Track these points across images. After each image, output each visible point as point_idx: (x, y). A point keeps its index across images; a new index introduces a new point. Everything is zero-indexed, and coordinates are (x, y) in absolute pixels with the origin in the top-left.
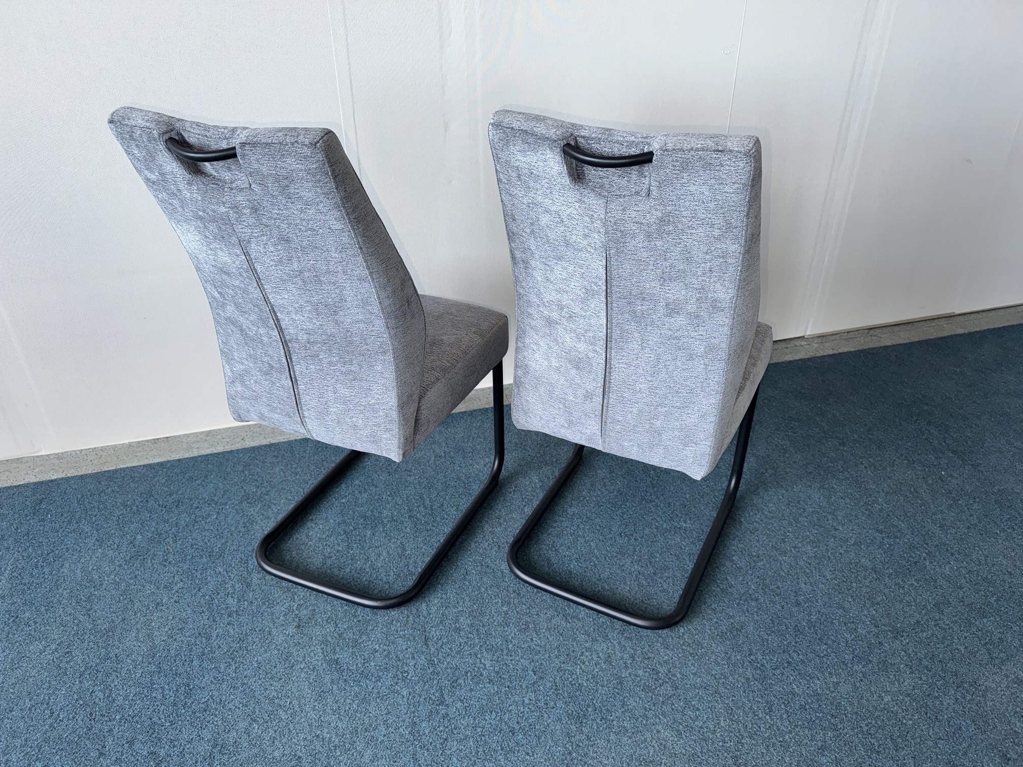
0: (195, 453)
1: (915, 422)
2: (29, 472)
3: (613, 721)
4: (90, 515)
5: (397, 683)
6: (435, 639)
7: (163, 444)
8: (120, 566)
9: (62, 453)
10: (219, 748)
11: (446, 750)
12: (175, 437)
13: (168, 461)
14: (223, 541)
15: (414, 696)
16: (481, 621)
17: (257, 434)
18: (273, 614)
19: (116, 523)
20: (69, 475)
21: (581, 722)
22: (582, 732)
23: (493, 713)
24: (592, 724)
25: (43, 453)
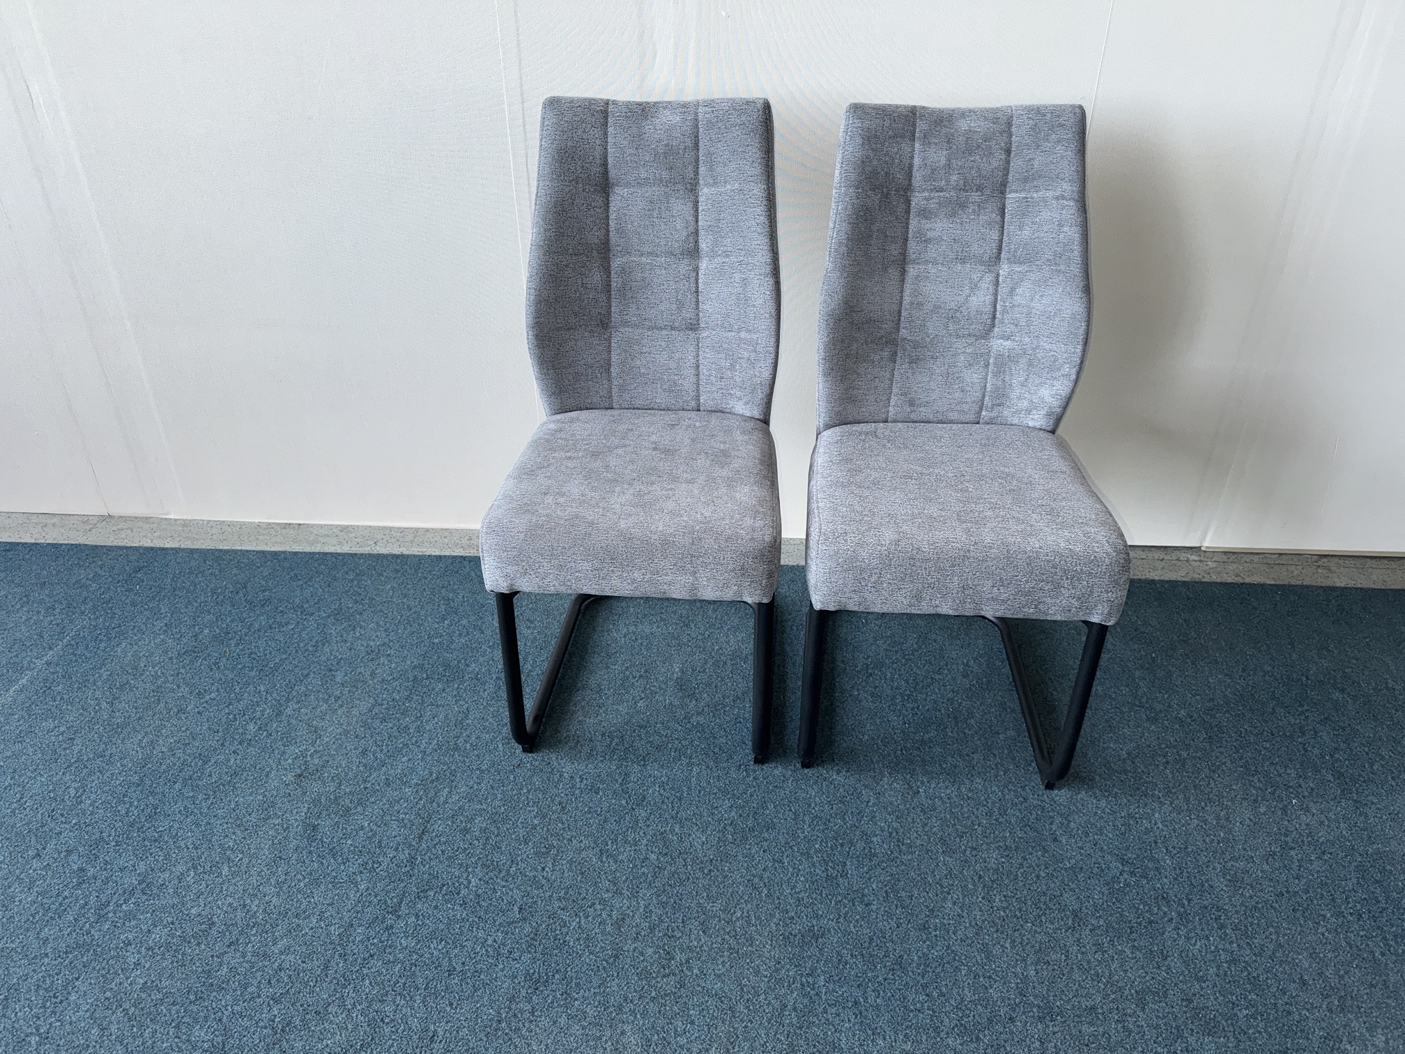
0: (317, 548)
1: (1302, 713)
2: (149, 535)
3: (576, 999)
4: (176, 595)
5: (361, 872)
6: (434, 834)
7: (292, 531)
8: (171, 658)
9: (190, 520)
10: (144, 885)
11: (364, 967)
12: (308, 525)
13: (284, 552)
14: (284, 656)
15: (370, 894)
16: (499, 828)
17: (394, 540)
18: (284, 753)
19: (194, 610)
20: (182, 547)
21: (537, 989)
22: (529, 1001)
23: (443, 942)
24: (548, 996)
25: (172, 516)
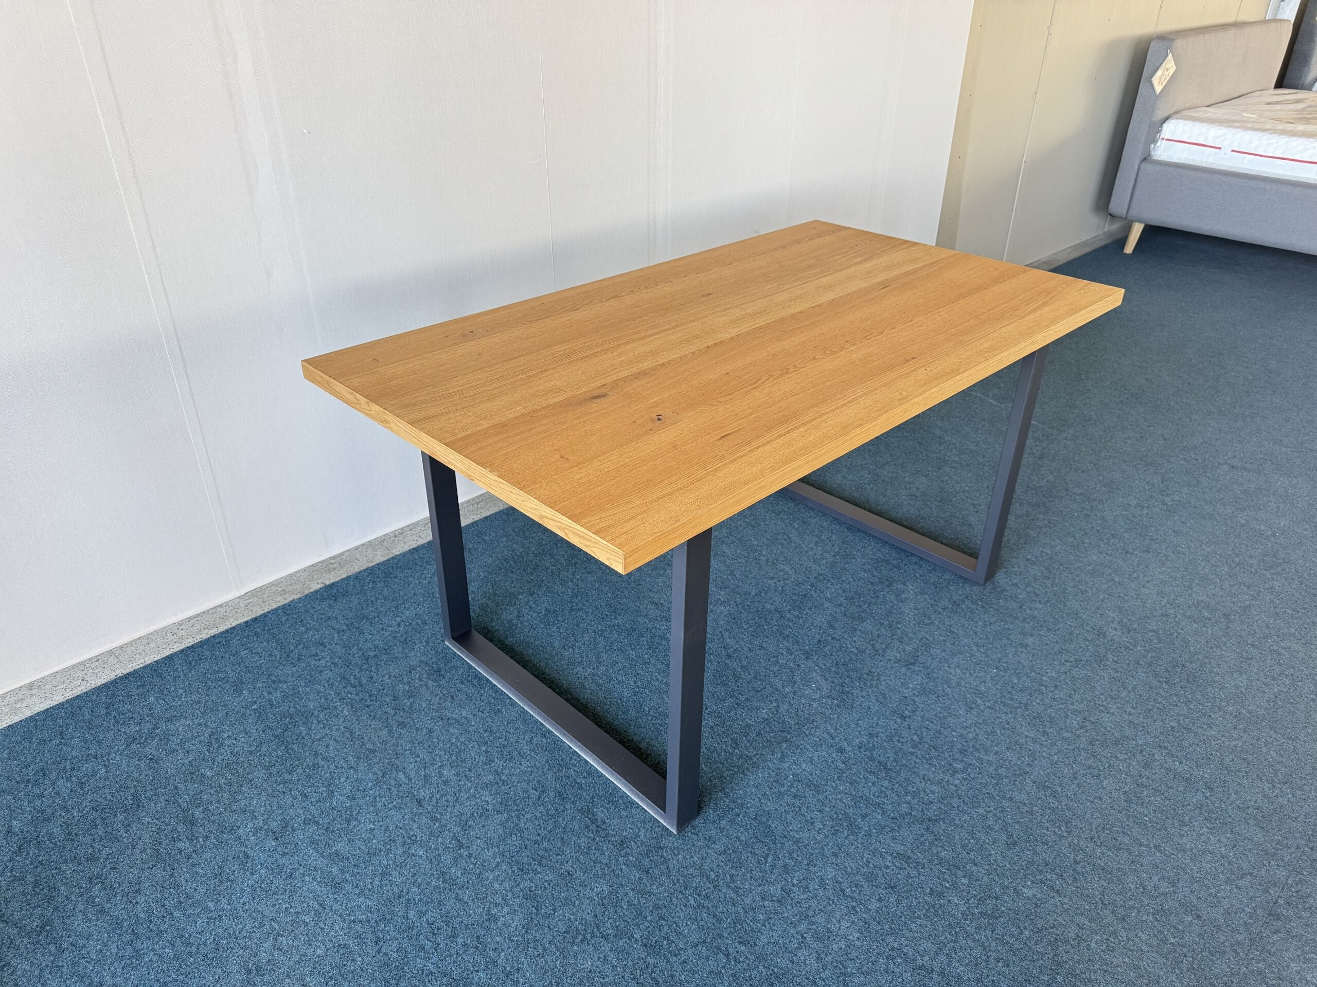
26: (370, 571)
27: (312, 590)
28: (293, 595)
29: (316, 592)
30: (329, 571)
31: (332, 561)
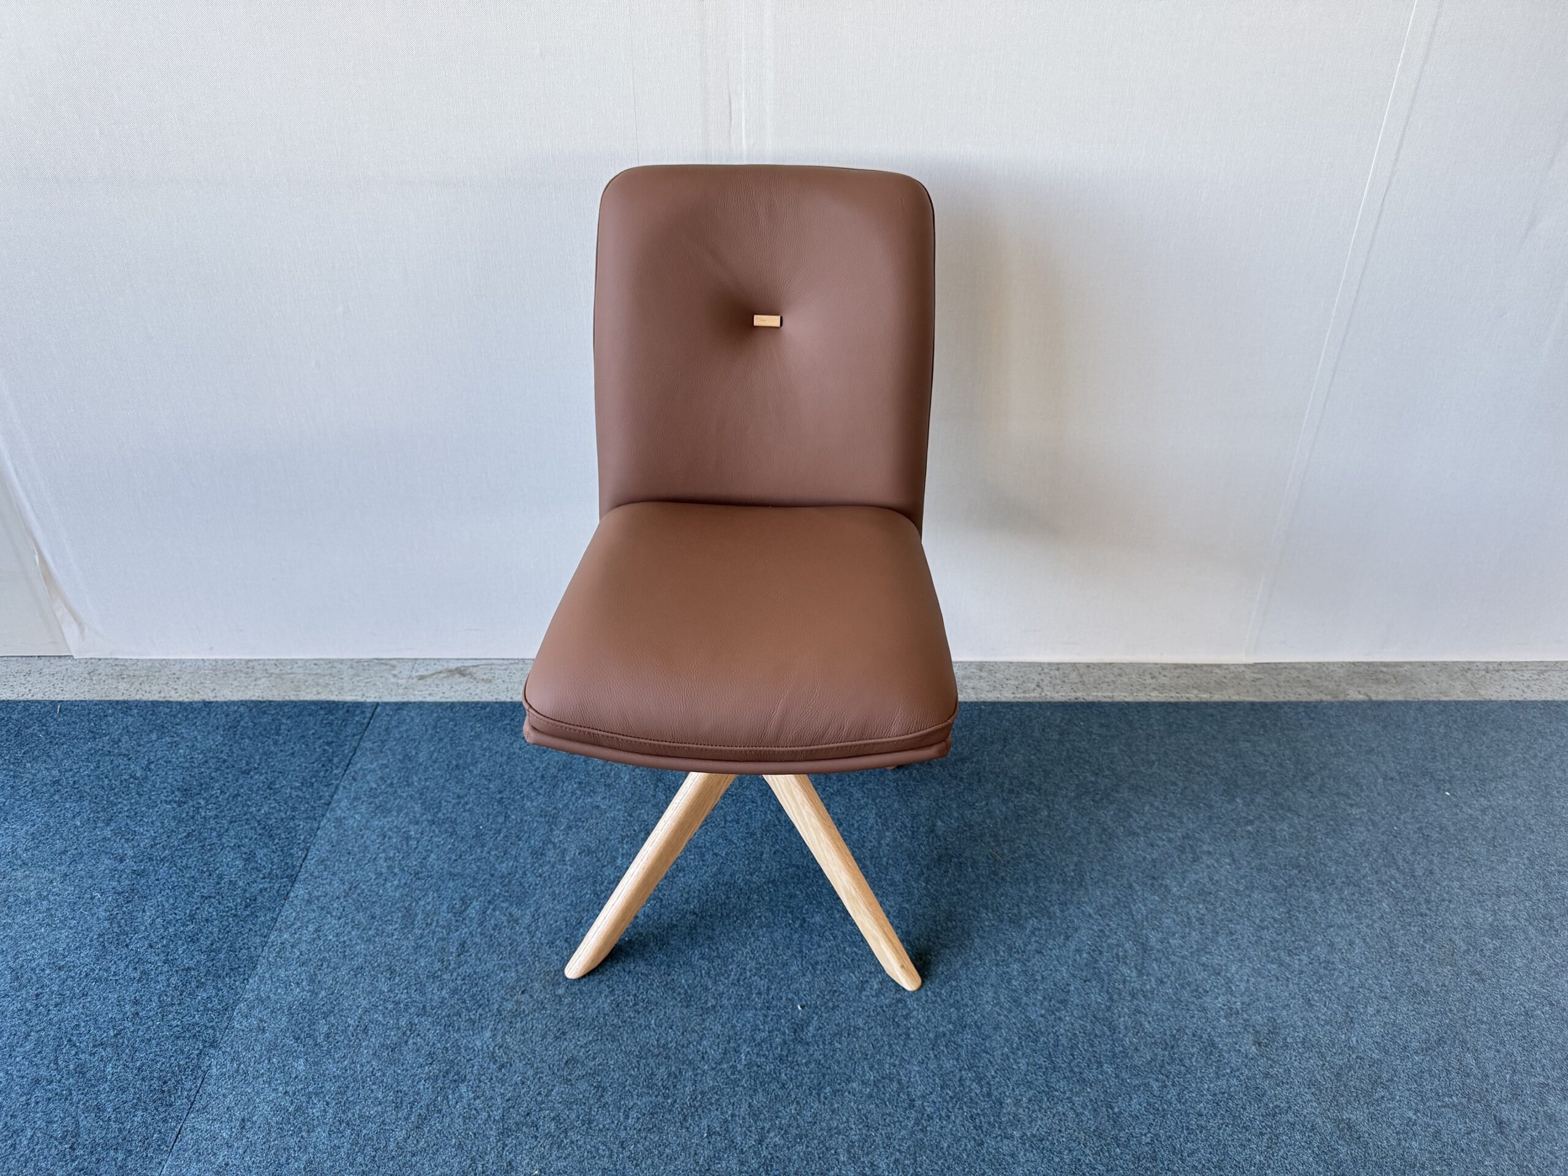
26: (1444, 707)
27: (1349, 698)
28: (1320, 694)
29: (1357, 704)
30: (1378, 681)
31: (1384, 669)
